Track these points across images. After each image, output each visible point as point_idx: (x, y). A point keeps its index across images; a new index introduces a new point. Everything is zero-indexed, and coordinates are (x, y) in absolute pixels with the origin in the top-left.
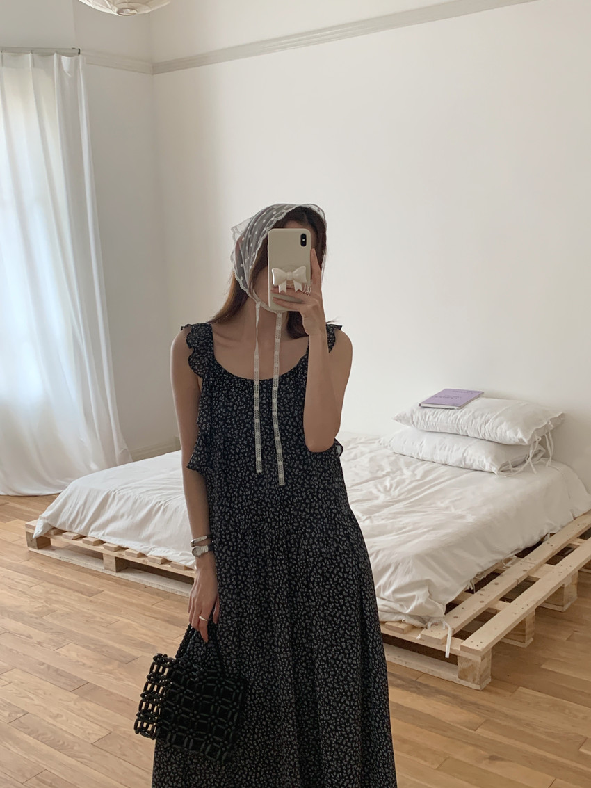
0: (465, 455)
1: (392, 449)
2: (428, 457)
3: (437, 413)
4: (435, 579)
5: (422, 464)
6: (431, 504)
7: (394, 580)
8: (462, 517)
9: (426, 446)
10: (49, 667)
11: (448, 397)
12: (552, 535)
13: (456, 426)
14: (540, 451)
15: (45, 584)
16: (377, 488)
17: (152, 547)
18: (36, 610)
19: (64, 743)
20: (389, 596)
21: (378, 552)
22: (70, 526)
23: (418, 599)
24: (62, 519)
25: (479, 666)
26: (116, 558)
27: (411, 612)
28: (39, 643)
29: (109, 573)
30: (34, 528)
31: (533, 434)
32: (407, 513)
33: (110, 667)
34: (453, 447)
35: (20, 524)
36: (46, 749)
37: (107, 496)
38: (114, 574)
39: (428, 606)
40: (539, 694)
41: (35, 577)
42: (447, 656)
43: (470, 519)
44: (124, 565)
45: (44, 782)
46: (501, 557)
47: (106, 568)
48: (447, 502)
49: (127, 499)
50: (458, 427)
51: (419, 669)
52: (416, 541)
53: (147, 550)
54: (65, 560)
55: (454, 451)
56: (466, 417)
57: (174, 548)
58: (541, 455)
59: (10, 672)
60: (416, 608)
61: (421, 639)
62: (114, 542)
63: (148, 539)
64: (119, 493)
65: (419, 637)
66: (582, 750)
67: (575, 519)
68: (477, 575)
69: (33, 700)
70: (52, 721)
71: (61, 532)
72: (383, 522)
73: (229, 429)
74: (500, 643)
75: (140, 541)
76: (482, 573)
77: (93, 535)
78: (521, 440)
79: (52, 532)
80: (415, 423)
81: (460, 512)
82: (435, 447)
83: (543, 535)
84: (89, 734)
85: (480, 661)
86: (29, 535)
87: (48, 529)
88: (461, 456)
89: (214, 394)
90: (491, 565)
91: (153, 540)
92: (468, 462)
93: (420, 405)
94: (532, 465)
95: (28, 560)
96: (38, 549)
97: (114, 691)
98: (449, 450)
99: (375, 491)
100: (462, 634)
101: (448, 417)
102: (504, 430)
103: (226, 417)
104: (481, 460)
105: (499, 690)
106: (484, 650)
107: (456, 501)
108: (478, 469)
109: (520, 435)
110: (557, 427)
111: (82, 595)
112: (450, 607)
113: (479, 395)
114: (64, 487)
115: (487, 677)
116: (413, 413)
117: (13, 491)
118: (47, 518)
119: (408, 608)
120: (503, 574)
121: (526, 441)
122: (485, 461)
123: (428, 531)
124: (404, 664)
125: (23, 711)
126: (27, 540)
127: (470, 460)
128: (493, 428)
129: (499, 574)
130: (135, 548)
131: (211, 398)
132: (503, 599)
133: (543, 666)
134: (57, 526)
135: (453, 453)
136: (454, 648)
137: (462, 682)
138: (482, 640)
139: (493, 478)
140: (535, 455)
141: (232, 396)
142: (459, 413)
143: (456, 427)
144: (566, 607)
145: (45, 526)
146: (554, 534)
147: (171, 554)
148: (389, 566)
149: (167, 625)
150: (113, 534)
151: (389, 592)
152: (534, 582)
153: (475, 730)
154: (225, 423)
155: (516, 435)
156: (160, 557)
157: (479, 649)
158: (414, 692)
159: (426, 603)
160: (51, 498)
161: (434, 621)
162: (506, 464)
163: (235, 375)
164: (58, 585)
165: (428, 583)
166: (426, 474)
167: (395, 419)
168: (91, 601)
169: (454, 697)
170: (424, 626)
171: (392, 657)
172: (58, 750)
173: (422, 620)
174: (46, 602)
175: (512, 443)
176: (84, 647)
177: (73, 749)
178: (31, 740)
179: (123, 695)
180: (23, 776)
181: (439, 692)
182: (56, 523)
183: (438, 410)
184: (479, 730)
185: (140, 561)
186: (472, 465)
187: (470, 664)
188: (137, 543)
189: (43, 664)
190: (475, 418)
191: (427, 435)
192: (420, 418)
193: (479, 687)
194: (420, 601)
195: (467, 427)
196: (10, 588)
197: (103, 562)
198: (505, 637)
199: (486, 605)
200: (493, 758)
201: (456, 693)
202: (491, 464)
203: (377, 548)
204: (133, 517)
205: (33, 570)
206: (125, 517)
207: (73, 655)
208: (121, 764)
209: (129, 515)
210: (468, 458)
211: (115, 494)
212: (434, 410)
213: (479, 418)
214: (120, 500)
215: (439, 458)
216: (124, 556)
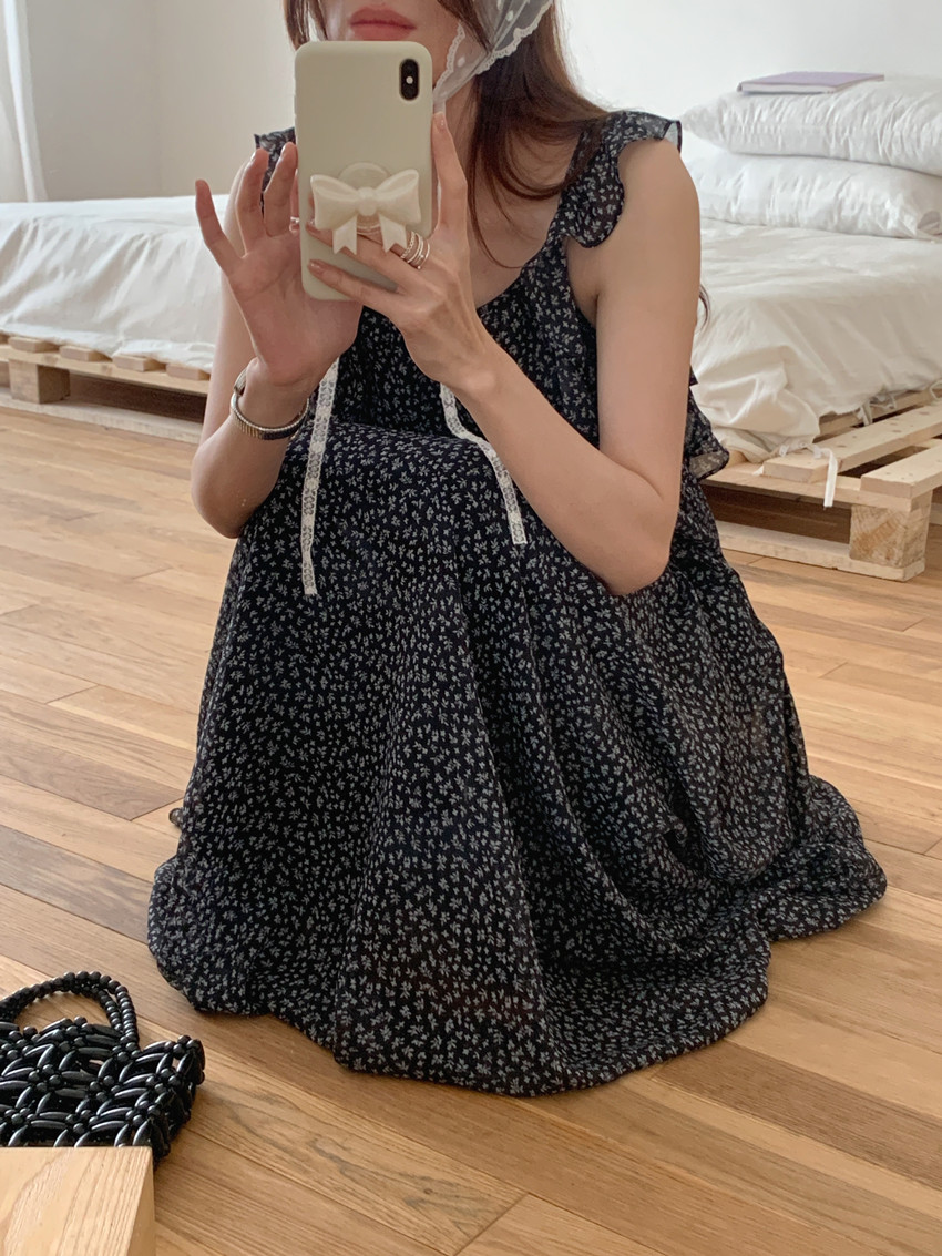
0: (840, 196)
3: (781, 103)
4: (800, 353)
9: (749, 185)
13: (823, 128)
17: (122, 336)
23: (761, 387)
25: (904, 522)
26: (40, 368)
29: (24, 407)
34: (813, 181)
38: (36, 408)
39: (789, 409)
42: (828, 503)
44: (59, 386)
47: (17, 397)
49: (65, 237)
50: (828, 131)
53: (112, 346)
55: (815, 190)
56: (849, 108)
57: (174, 338)
60: (750, 414)
61: (764, 477)
62: (37, 333)
63: (112, 323)
64: (45, 225)
65: (758, 472)
68: (880, 394)
75: (96, 327)
80: (727, 130)
81: (843, 266)
82: (771, 186)
85: (909, 510)
88: (828, 198)
90: (910, 385)
91: (125, 324)
92: (847, 213)
93: (740, 88)
98: (804, 186)
101: (805, 113)
104: (878, 203)
106: (919, 484)
108: (869, 229)
115: (916, 558)
116: (723, 107)
119: (733, 414)
122: (888, 205)
127: (853, 208)
128: (911, 128)
130: (79, 342)
135: (813, 194)
136: (843, 487)
137: (859, 566)
142: (833, 101)
143: (823, 133)
147: (167, 350)
150: (32, 318)
153: (902, 631)
156: (143, 357)
157: (909, 482)
159: (780, 394)
161: (796, 445)
165: (784, 358)
170: (770, 455)
173: (764, 445)
181: (806, 581)
183: (781, 98)
184: (912, 631)
185: (95, 369)
186: (855, 219)
187: (883, 519)
188: (86, 333)
191: (753, 163)
192: (740, 118)
193: (898, 574)
194: (765, 392)
195: (851, 132)
197: (9, 386)
199: (907, 437)
202: (903, 210)
204: (79, 274)
206: (61, 276)
208: (61, 648)
209: (67, 272)
210: (848, 202)
211: (36, 230)
212: (770, 99)
213: (880, 108)
214: (47, 239)
215: (777, 212)
216: (61, 362)
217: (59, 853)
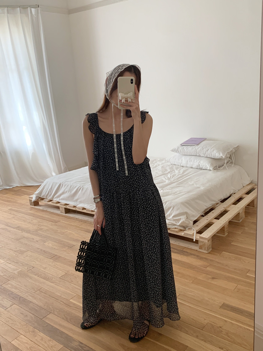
0: (199, 164)
1: (170, 163)
2: (185, 165)
3: (188, 148)
4: (189, 211)
5: (182, 168)
6: (186, 183)
7: (173, 212)
8: (199, 188)
9: (184, 161)
10: (41, 250)
11: (192, 141)
12: (234, 193)
13: (195, 152)
14: (229, 161)
15: (38, 219)
16: (165, 178)
17: (78, 203)
18: (34, 229)
19: (49, 278)
20: (171, 219)
21: (166, 202)
22: (46, 197)
23: (182, 219)
24: (43, 194)
25: (207, 244)
26: (65, 208)
27: (180, 224)
28: (37, 241)
29: (62, 214)
30: (32, 198)
31: (226, 155)
32: (177, 187)
33: (65, 249)
35: (27, 197)
36: (42, 280)
37: (60, 185)
38: (64, 214)
39: (187, 222)
40: (230, 254)
41: (34, 217)
42: (194, 240)
43: (202, 188)
44: (68, 211)
45: (42, 292)
46: (214, 203)
47: (61, 212)
48: (193, 182)
49: (68, 186)
51: (183, 246)
52: (181, 197)
53: (77, 205)
54: (45, 210)
55: (195, 162)
56: (199, 149)
57: (87, 204)
58: (230, 162)
59: (27, 252)
60: (181, 223)
61: (184, 235)
62: (64, 202)
63: (77, 200)
65: (183, 234)
66: (248, 274)
67: (243, 187)
68: (205, 210)
69: (36, 262)
70: (44, 270)
71: (43, 199)
72: (168, 191)
73: (105, 154)
74: (215, 235)
75: (74, 201)
76: (207, 209)
77: (55, 200)
78: (222, 157)
79: (39, 199)
80: (179, 152)
81: (198, 186)
82: (187, 161)
83: (231, 194)
84: (58, 274)
85: (207, 242)
86: (30, 201)
87: (38, 198)
88: (198, 164)
89: (99, 140)
90: (211, 206)
91: (79, 201)
93: (181, 145)
94: (226, 167)
95: (30, 210)
96: (35, 206)
97: (67, 258)
98: (193, 161)
99: (164, 179)
100: (200, 232)
101: (192, 149)
102: (215, 153)
103: (104, 149)
104: (206, 165)
105: (215, 253)
106: (209, 238)
107: (196, 181)
108: (205, 169)
109: (221, 155)
110: (236, 151)
111: (52, 223)
112: (195, 222)
113: (204, 139)
114: (42, 182)
115: (210, 248)
116: (178, 148)
117: (23, 185)
118: (37, 194)
119: (179, 223)
120: (216, 209)
121: (224, 157)
122: (207, 166)
123: (185, 194)
124: (177, 244)
125: (33, 266)
126: (30, 203)
128: (210, 153)
129: (214, 209)
130: (71, 204)
131: (98, 142)
132: (216, 218)
133: (232, 243)
134: (41, 197)
136: (197, 237)
137: (200, 250)
138: (207, 234)
139: (211, 172)
140: (227, 163)
141: (106, 140)
142: (197, 147)
144: (241, 221)
145: (36, 197)
146: (235, 193)
147: (86, 206)
148: (171, 207)
149: (86, 232)
150: (63, 199)
151: (171, 217)
152: (227, 212)
153: (206, 268)
154: (103, 151)
155: (220, 155)
156: (82, 207)
157: (207, 237)
158: (182, 254)
159: (185, 220)
160: (38, 187)
161: (189, 228)
162: (216, 166)
163: (107, 132)
164: (43, 219)
165: (186, 213)
166: (184, 172)
167: (171, 151)
168: (56, 225)
169: (198, 256)
170: (185, 229)
171: (172, 241)
172: (47, 280)
173: (184, 227)
174: (38, 226)
175: (218, 158)
176: (54, 242)
177: (52, 280)
178: (36, 277)
179: (70, 259)
180: (34, 290)
181: (191, 254)
182: (41, 196)
183: (188, 146)
184: (208, 268)
185: (74, 209)
186: (202, 168)
187: (203, 243)
188: (72, 202)
189: (39, 249)
190: (203, 149)
191: (184, 156)
192: (181, 150)
193: (207, 252)
195: (200, 153)
196: (24, 221)
197: (60, 210)
198: (217, 233)
199: (209, 221)
200: (213, 278)
201: (198, 255)
202: (210, 167)
203: (166, 201)
204: (70, 192)
205: (33, 214)
206: (67, 193)
207: (50, 245)
208: (71, 285)
209: (69, 192)
210: (201, 165)
211: (63, 184)
212: (187, 146)
213: (205, 149)
214: (65, 186)
215: (189, 165)
216: (68, 207)
217: (73, 339)
